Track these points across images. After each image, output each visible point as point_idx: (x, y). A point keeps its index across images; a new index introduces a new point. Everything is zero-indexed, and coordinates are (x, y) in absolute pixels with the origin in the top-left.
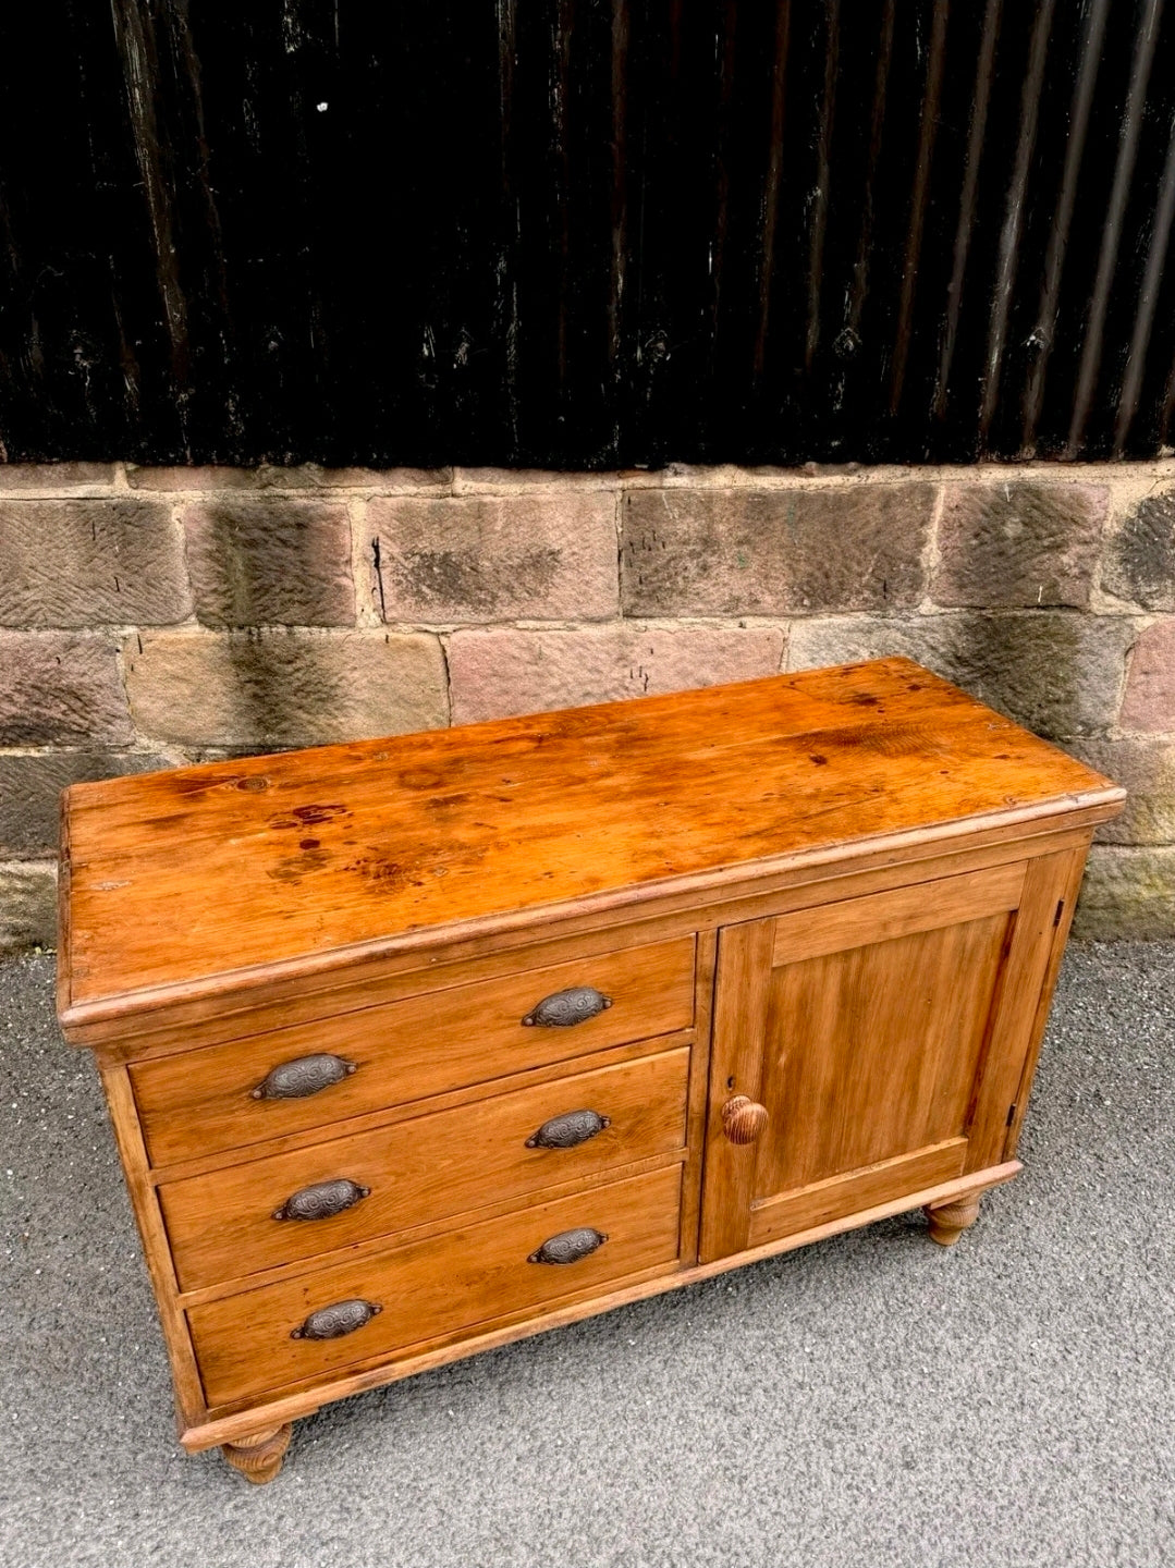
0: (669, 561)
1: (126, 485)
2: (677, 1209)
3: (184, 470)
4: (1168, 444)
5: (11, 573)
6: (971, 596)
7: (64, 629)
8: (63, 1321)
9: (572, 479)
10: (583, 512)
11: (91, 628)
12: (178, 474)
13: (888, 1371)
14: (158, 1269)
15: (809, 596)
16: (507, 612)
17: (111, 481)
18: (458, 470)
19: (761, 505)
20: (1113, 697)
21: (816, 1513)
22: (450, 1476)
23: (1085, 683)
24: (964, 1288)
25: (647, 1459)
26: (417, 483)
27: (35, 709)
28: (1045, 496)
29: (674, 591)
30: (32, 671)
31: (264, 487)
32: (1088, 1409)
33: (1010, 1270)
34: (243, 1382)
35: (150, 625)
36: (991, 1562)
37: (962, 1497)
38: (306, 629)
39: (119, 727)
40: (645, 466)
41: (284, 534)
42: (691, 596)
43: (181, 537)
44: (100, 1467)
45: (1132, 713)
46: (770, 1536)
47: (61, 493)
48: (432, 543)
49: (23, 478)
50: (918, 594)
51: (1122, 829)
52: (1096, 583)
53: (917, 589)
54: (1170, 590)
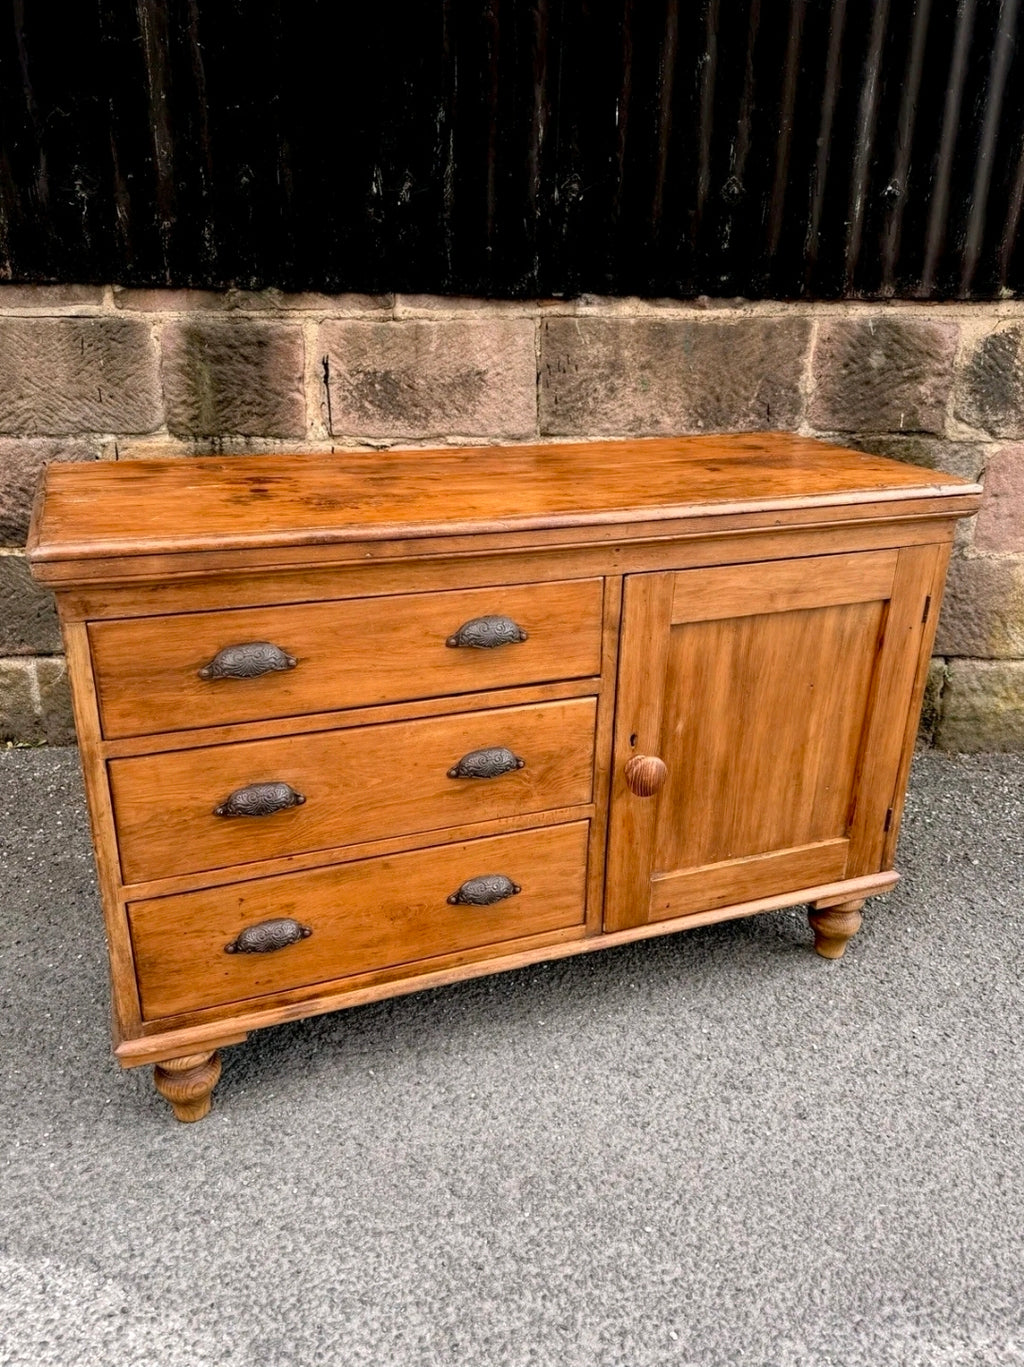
0: (581, 383)
1: (113, 306)
2: (584, 869)
3: (164, 294)
4: (1009, 286)
5: (8, 384)
6: (842, 421)
7: (51, 436)
8: (11, 1001)
9: (497, 306)
10: (507, 336)
11: (75, 436)
12: (158, 297)
13: (779, 1048)
14: (104, 853)
15: (701, 416)
16: (439, 428)
17: (100, 302)
18: (398, 296)
19: (660, 333)
21: (715, 1150)
22: (369, 1120)
24: (850, 990)
25: (555, 1109)
26: (363, 307)
27: (21, 511)
28: (904, 331)
29: (584, 411)
30: (20, 475)
31: (231, 309)
32: (967, 1077)
33: (891, 978)
34: (177, 996)
35: (126, 434)
36: (882, 1188)
37: (853, 1141)
38: (262, 440)
40: (561, 295)
41: (247, 351)
42: (600, 416)
43: (157, 353)
44: (37, 1109)
45: (985, 533)
46: (672, 1167)
47: (56, 312)
48: (374, 362)
49: (24, 298)
50: (796, 418)
51: (979, 642)
52: (950, 412)
53: (796, 414)
54: (1013, 420)
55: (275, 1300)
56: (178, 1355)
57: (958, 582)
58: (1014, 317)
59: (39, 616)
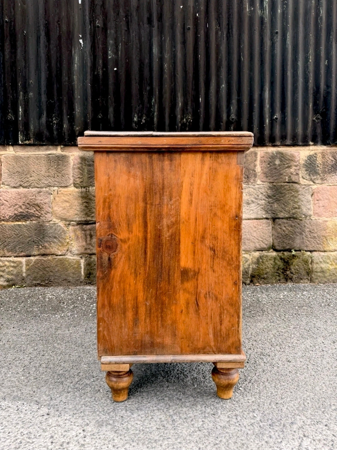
1: (60, 151)
3: (75, 148)
4: (312, 141)
5: (28, 173)
6: (270, 180)
7: (38, 188)
11: (46, 188)
12: (73, 149)
17: (57, 150)
20: (311, 207)
21: (260, 370)
23: (302, 203)
27: (27, 210)
28: (284, 154)
30: (28, 199)
35: (61, 187)
36: (322, 377)
37: (309, 367)
39: (49, 215)
43: (72, 164)
45: (316, 212)
47: (44, 153)
49: (35, 149)
50: (256, 179)
51: (320, 246)
52: (301, 176)
53: (256, 178)
54: (319, 178)
55: (105, 410)
56: (68, 426)
57: (310, 227)
58: (315, 150)
59: (28, 243)
